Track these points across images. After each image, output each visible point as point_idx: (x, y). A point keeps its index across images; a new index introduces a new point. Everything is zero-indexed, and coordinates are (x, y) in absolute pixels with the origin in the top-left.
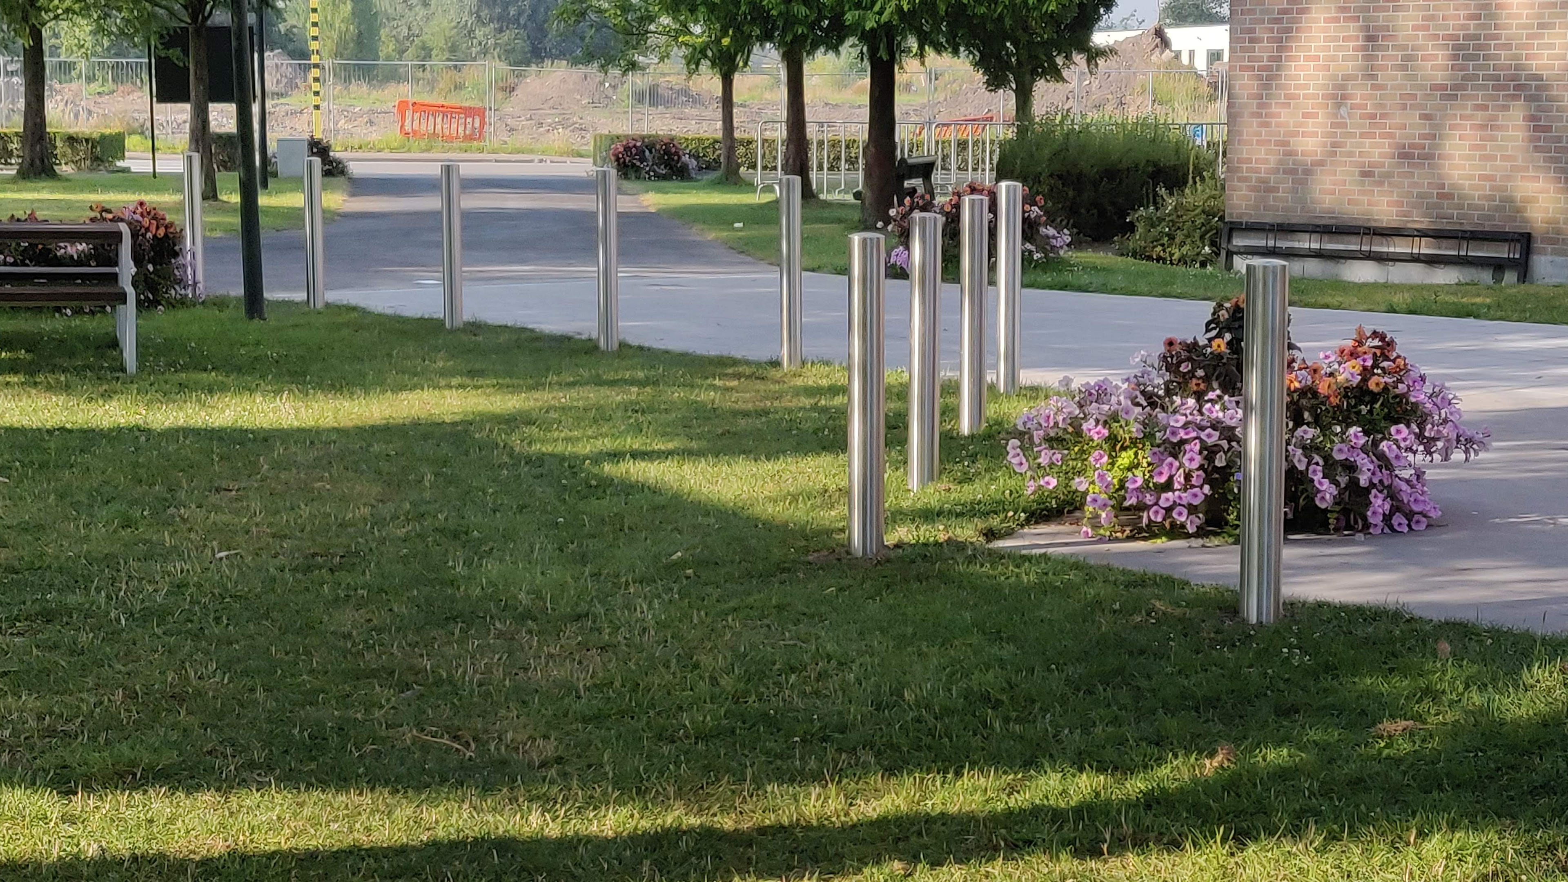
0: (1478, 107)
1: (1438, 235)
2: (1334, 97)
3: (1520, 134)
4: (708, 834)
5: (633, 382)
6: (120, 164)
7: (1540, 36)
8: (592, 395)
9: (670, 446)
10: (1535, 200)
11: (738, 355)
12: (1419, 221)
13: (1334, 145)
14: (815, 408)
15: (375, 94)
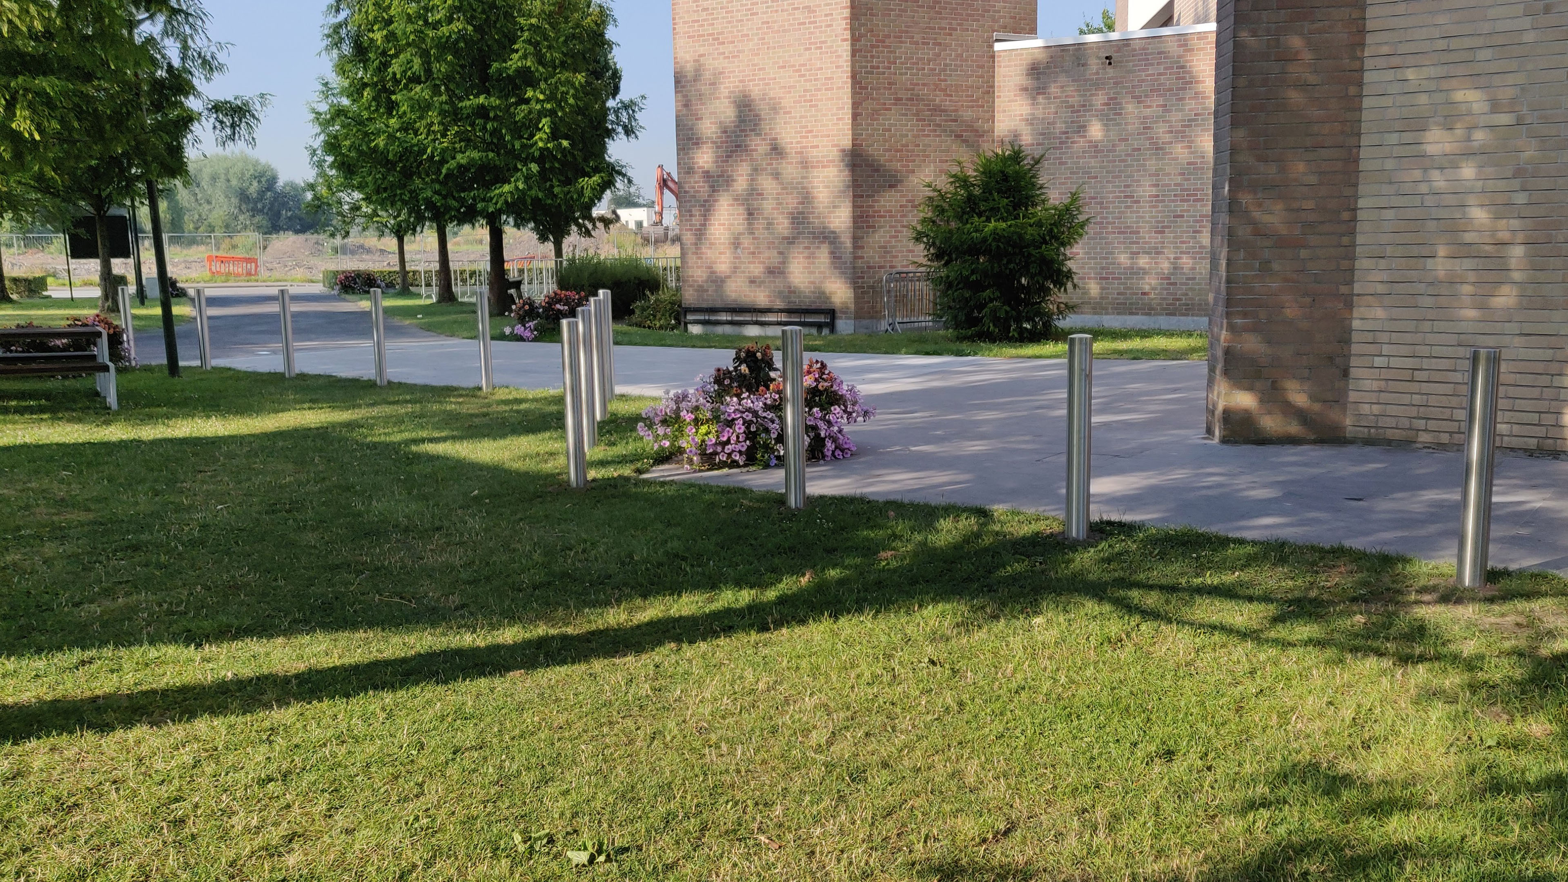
0: (806, 248)
1: (789, 311)
2: (734, 244)
3: (827, 261)
4: (564, 638)
5: (407, 402)
6: (45, 293)
7: (834, 212)
8: (387, 410)
9: (443, 434)
10: (835, 293)
11: (455, 384)
12: (779, 304)
13: (735, 268)
14: (511, 410)
15: (185, 252)
